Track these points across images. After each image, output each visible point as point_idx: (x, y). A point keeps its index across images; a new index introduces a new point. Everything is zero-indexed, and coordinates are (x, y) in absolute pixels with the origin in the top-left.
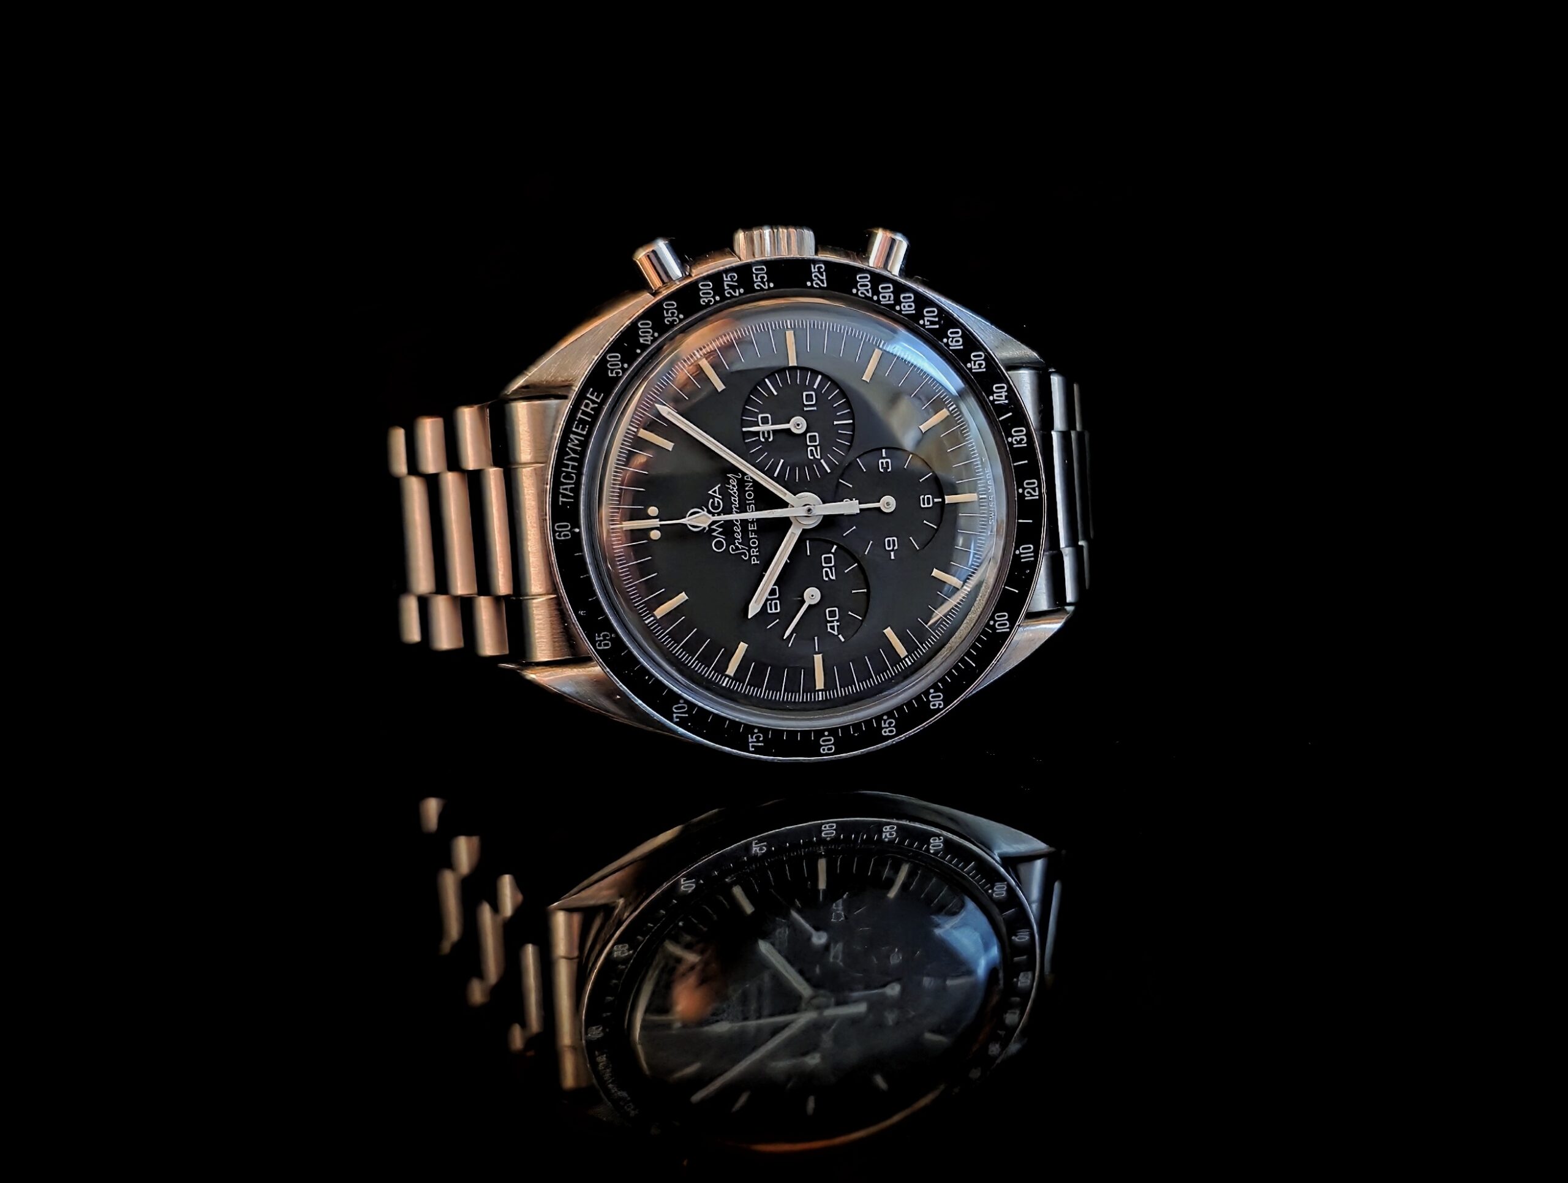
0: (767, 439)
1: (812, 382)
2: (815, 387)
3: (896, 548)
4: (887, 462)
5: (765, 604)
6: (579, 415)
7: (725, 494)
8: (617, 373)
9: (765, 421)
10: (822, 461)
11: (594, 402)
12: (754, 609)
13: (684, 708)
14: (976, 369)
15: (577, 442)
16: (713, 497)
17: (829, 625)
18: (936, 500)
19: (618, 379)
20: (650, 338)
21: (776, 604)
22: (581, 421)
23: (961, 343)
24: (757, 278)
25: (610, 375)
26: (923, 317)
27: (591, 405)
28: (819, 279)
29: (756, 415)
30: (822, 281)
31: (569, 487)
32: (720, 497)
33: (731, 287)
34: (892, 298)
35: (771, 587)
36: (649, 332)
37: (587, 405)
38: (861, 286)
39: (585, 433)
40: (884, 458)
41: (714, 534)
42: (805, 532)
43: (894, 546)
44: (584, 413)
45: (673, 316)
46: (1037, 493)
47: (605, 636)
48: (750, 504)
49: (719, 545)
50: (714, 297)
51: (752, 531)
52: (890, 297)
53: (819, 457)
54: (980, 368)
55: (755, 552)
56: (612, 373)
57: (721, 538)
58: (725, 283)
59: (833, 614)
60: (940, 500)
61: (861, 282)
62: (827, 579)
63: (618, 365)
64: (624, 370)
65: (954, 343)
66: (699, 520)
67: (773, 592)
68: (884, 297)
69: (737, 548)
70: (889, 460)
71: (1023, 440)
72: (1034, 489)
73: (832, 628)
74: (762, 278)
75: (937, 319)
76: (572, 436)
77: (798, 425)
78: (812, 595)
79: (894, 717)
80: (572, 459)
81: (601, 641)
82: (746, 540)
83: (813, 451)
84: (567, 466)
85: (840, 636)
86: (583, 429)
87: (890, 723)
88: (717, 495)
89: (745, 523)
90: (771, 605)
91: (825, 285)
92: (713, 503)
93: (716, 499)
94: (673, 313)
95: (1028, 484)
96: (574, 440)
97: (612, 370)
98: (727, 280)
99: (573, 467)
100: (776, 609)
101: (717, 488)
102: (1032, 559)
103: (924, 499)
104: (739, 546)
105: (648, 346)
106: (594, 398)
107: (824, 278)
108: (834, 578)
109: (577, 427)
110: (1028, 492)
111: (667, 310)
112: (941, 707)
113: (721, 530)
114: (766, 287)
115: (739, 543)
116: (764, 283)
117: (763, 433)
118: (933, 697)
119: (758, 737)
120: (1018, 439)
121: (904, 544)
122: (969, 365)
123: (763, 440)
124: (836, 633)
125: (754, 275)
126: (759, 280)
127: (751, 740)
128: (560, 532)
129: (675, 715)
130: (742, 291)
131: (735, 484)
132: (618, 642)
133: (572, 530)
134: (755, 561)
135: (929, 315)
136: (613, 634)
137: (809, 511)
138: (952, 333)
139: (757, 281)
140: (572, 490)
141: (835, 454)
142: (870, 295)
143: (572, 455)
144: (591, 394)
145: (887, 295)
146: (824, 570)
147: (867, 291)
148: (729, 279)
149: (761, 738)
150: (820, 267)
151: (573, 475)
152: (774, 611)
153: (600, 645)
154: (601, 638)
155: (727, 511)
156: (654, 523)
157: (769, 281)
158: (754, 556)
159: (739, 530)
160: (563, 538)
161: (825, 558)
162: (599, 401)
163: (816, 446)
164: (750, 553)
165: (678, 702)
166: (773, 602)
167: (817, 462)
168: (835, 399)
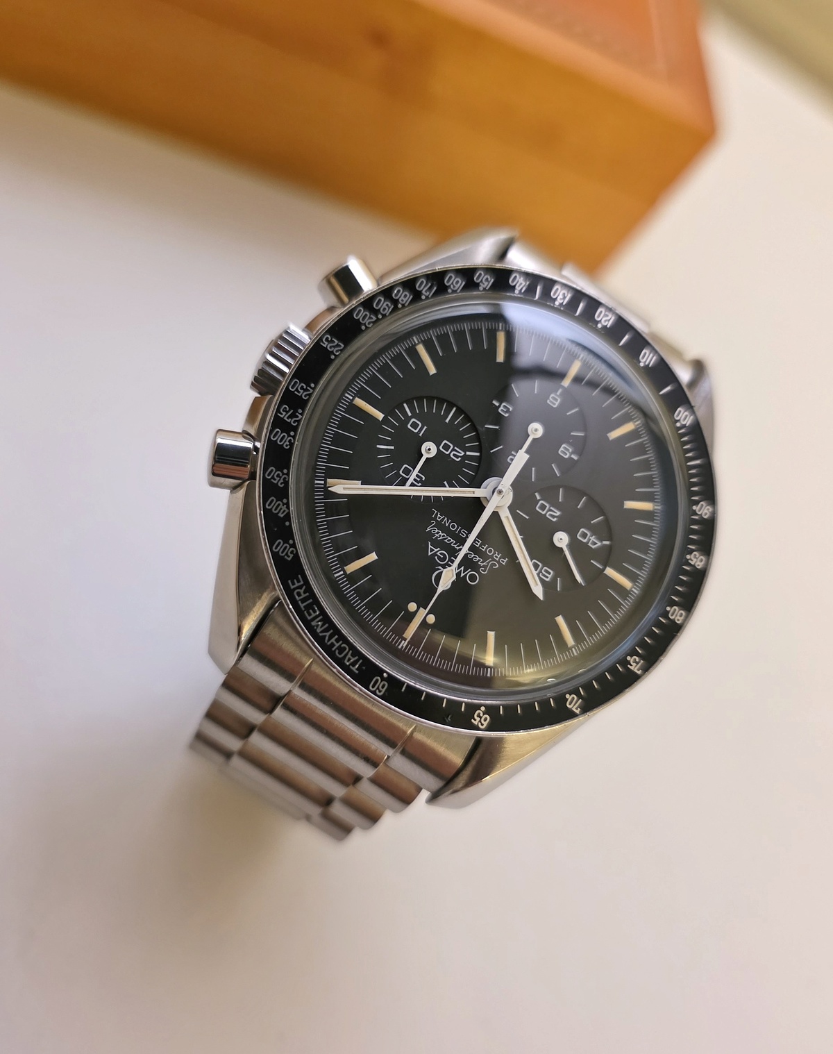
0: (422, 481)
1: (405, 413)
2: (410, 414)
4: (504, 406)
5: (541, 580)
6: (302, 606)
7: (440, 544)
8: (292, 552)
9: (407, 472)
10: (468, 453)
11: (300, 587)
12: (538, 590)
13: (573, 698)
14: (487, 285)
15: (320, 623)
16: (435, 554)
17: (589, 544)
18: (558, 393)
19: (296, 556)
20: (284, 508)
21: (546, 571)
22: (307, 608)
23: (460, 280)
24: (299, 392)
25: (289, 559)
26: (420, 293)
27: (302, 591)
28: (334, 347)
29: (398, 475)
30: (338, 345)
31: (349, 656)
32: (439, 549)
33: (291, 417)
34: (389, 304)
35: (531, 564)
36: (279, 505)
37: (299, 594)
38: (363, 319)
39: (318, 612)
40: (499, 406)
41: (462, 575)
42: (510, 508)
43: (568, 450)
44: (303, 601)
45: (280, 477)
46: (610, 316)
47: (479, 716)
48: (461, 533)
49: (472, 578)
50: (289, 436)
51: (480, 546)
52: (387, 305)
53: (463, 453)
54: (489, 282)
55: (497, 556)
56: (289, 557)
57: (469, 573)
58: (285, 418)
59: (584, 535)
60: (561, 390)
61: (360, 317)
62: (555, 519)
63: (286, 547)
64: (294, 545)
65: (457, 286)
66: (447, 578)
67: (536, 566)
68: (384, 309)
69: (485, 567)
70: (504, 404)
71: (564, 293)
72: (606, 315)
73: (594, 543)
74: (302, 388)
75: (430, 284)
76: (313, 623)
77: (429, 449)
78: (561, 539)
79: (693, 551)
80: (330, 639)
81: (480, 721)
82: (485, 557)
83: (456, 454)
84: (333, 645)
85: (604, 543)
86: (315, 612)
87: (695, 556)
88: (436, 550)
89: (472, 547)
90: (544, 575)
91: (343, 346)
92: (439, 557)
93: (438, 553)
94: (278, 476)
95: (599, 316)
96: (318, 625)
97: (287, 554)
98: (283, 415)
99: (337, 641)
100: (549, 573)
101: (430, 546)
102: (655, 358)
103: (551, 401)
104: (484, 564)
105: (289, 513)
106: (297, 585)
107: (336, 342)
108: (558, 513)
109: (310, 615)
110: (605, 321)
111: (273, 478)
112: (711, 509)
113: (462, 568)
114: (311, 391)
115: (482, 563)
116: (307, 390)
117: (415, 480)
118: (700, 510)
119: (635, 661)
120: (561, 296)
121: (574, 442)
122: (481, 288)
124: (599, 544)
125: (296, 392)
126: (302, 391)
127: (635, 668)
128: (378, 688)
129: (574, 709)
130: (300, 411)
131: (437, 531)
132: (491, 710)
133: (383, 679)
134: (504, 562)
135: (423, 287)
136: (483, 708)
137: (500, 492)
138: (448, 281)
139: (302, 394)
140: (353, 655)
141: (470, 440)
142: (374, 318)
143: (328, 634)
144: (293, 584)
145: (384, 305)
146: (547, 516)
147: (370, 318)
148: (284, 413)
149: (637, 659)
150: (327, 339)
151: (343, 646)
152: (550, 576)
153: (482, 725)
154: (478, 719)
155: (453, 553)
156: (423, 616)
157: (308, 385)
158: (498, 559)
159: (473, 555)
160: (384, 690)
161: (540, 508)
162: (302, 583)
163: (453, 450)
164: (495, 560)
165: (567, 699)
166: (543, 572)
167: (465, 457)
168: (430, 406)
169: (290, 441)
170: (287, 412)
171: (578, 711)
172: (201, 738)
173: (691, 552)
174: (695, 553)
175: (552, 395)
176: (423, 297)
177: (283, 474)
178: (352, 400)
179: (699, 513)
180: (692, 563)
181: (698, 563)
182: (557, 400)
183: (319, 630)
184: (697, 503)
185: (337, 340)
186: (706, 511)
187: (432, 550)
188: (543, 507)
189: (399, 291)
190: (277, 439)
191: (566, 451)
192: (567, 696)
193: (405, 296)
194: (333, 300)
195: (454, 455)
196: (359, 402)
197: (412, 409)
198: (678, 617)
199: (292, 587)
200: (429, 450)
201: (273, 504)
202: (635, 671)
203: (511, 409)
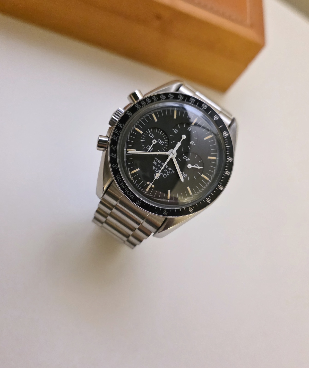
1: (148, 132)
2: (150, 132)
4: (176, 130)
5: (183, 177)
6: (119, 181)
7: (156, 167)
9: (149, 147)
10: (165, 143)
11: (119, 177)
12: (183, 180)
13: (191, 209)
15: (124, 186)
16: (155, 169)
17: (198, 168)
19: (118, 168)
20: (115, 156)
21: (185, 175)
22: (120, 182)
23: (164, 97)
26: (153, 100)
27: (119, 178)
29: (146, 148)
30: (131, 114)
31: (131, 195)
33: (118, 132)
34: (145, 103)
35: (181, 173)
37: (118, 178)
38: (138, 107)
39: (123, 183)
40: (174, 130)
41: (162, 175)
42: (176, 158)
44: (119, 180)
46: (206, 106)
47: (165, 212)
48: (162, 164)
49: (165, 176)
50: (117, 137)
51: (167, 167)
53: (164, 143)
54: (172, 97)
55: (172, 170)
57: (164, 174)
59: (196, 165)
60: (191, 126)
62: (188, 161)
63: (115, 166)
64: (117, 166)
66: (157, 176)
67: (182, 173)
68: (144, 104)
69: (168, 173)
70: (175, 130)
71: (193, 100)
72: (205, 106)
74: (121, 125)
75: (156, 98)
76: (122, 186)
78: (189, 166)
79: (226, 170)
80: (126, 190)
81: (165, 213)
82: (168, 170)
83: (162, 143)
84: (127, 192)
85: (202, 168)
86: (122, 183)
87: (227, 172)
89: (165, 168)
90: (184, 176)
91: (132, 114)
92: (156, 170)
94: (114, 148)
95: (203, 106)
96: (123, 186)
97: (115, 168)
98: (116, 132)
100: (186, 175)
101: (154, 167)
102: (218, 118)
105: (116, 157)
106: (118, 176)
107: (130, 113)
108: (189, 159)
109: (121, 184)
110: (204, 108)
111: (113, 148)
112: (232, 159)
113: (162, 173)
114: (123, 126)
116: (122, 125)
117: (150, 149)
118: (229, 159)
119: (208, 200)
121: (194, 140)
122: (170, 99)
125: (119, 126)
127: (208, 201)
130: (120, 131)
131: (156, 163)
132: (168, 211)
133: (139, 201)
134: (174, 172)
135: (154, 98)
136: (166, 210)
137: (173, 153)
138: (161, 97)
141: (166, 139)
142: (141, 107)
143: (125, 189)
144: (117, 176)
145: (144, 103)
146: (186, 160)
147: (140, 107)
149: (209, 199)
150: (128, 112)
151: (130, 192)
152: (186, 176)
153: (166, 214)
154: (164, 213)
155: (160, 169)
156: (151, 185)
158: (172, 171)
159: (165, 170)
161: (184, 158)
163: (161, 142)
167: (164, 144)
168: (155, 130)
169: (117, 139)
171: (192, 212)
172: (95, 218)
173: (226, 171)
174: (227, 171)
175: (189, 128)
176: (154, 101)
177: (115, 147)
178: (134, 128)
179: (229, 160)
180: (226, 174)
181: (228, 174)
183: (123, 188)
184: (228, 157)
185: (131, 112)
186: (231, 160)
187: (154, 168)
188: (185, 158)
189: (148, 99)
190: (114, 138)
191: (192, 143)
192: (189, 208)
193: (149, 101)
194: (131, 101)
195: (161, 143)
196: (136, 129)
197: (150, 131)
198: (221, 188)
199: (117, 177)
200: (154, 142)
201: (112, 155)
202: (208, 202)
203: (177, 131)
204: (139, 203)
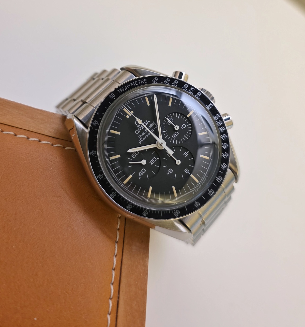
0: (168, 124)
2: (188, 125)
3: (171, 173)
4: (187, 154)
6: (139, 81)
8: (154, 82)
9: (171, 120)
11: (144, 82)
12: (130, 151)
13: (94, 153)
14: (224, 156)
15: (133, 84)
16: (146, 122)
17: (140, 172)
18: (189, 173)
20: (166, 83)
21: (135, 156)
22: (138, 82)
24: (198, 94)
25: (152, 81)
26: (223, 135)
27: (143, 82)
28: (209, 107)
29: (171, 118)
30: (209, 108)
31: (122, 90)
33: (191, 90)
34: (220, 125)
37: (142, 81)
39: (136, 85)
40: (187, 153)
41: (139, 129)
42: (156, 148)
43: (171, 172)
44: (140, 81)
46: (212, 195)
47: (97, 122)
49: (137, 132)
50: (186, 89)
54: (225, 157)
56: (153, 81)
57: (139, 131)
58: (191, 89)
59: (143, 171)
60: (190, 174)
61: (217, 116)
62: (150, 163)
63: (156, 81)
64: (156, 83)
65: (224, 146)
66: (139, 121)
67: (137, 152)
69: (140, 136)
71: (220, 180)
72: (212, 193)
73: (140, 174)
74: (199, 95)
75: (225, 139)
76: (133, 83)
77: (177, 128)
78: (144, 162)
80: (128, 86)
81: (95, 122)
82: (143, 137)
83: (174, 136)
84: (126, 86)
85: (140, 177)
87: (131, 206)
88: (147, 123)
89: (148, 132)
90: (134, 155)
94: (175, 83)
95: (212, 190)
96: (132, 84)
98: (192, 88)
99: (127, 88)
101: (149, 121)
102: (197, 207)
103: (186, 170)
106: (145, 81)
107: (211, 108)
108: (152, 164)
109: (136, 82)
110: (210, 192)
111: (175, 82)
112: (145, 216)
113: (140, 129)
115: (141, 136)
117: (169, 122)
119: (101, 176)
120: (219, 179)
121: (173, 175)
122: (223, 154)
123: (167, 123)
124: (140, 175)
126: (198, 95)
128: (111, 96)
129: (91, 153)
130: (192, 93)
131: (153, 125)
132: (98, 126)
133: (114, 98)
134: (140, 143)
135: (224, 136)
136: (98, 124)
137: (162, 143)
138: (225, 144)
139: (197, 95)
140: (122, 91)
141: (178, 141)
142: (216, 120)
143: (130, 86)
144: (145, 80)
145: (220, 123)
146: (152, 160)
147: (216, 119)
148: (192, 89)
149: (102, 178)
150: (211, 105)
151: (126, 90)
152: (133, 157)
153: (94, 123)
154: (96, 122)
156: (130, 113)
157: (199, 97)
159: (144, 134)
160: (110, 97)
161: (154, 158)
162: (145, 82)
163: (176, 136)
164: (141, 140)
165: (95, 151)
166: (135, 155)
167: (173, 139)
168: (189, 132)
169: (184, 88)
170: (192, 90)
175: (188, 171)
176: (221, 136)
177: (176, 85)
178: (193, 110)
180: (129, 205)
181: (129, 207)
182: (187, 172)
184: (148, 211)
189: (223, 128)
190: (185, 85)
191: (171, 171)
192: (96, 151)
193: (222, 130)
198: (112, 195)
201: (168, 80)
202: (98, 176)
203: (186, 156)
204: (111, 97)
